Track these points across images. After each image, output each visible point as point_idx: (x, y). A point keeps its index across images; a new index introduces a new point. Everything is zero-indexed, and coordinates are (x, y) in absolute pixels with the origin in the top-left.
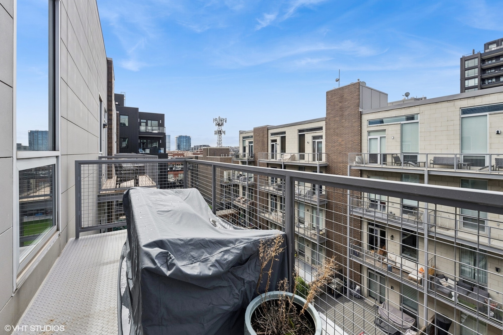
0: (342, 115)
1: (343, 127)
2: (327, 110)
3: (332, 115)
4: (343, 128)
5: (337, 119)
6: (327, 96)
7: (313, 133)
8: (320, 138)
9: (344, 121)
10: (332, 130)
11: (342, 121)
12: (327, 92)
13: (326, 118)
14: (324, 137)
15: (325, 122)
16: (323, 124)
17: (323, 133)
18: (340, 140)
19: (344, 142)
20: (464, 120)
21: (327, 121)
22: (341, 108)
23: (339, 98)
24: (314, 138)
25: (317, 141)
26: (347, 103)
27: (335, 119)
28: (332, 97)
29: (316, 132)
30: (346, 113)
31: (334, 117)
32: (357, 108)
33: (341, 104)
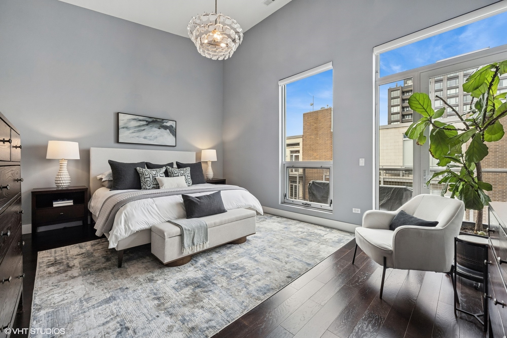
0: (317, 134)
1: (317, 143)
2: (304, 129)
3: (309, 134)
4: (318, 145)
5: (313, 137)
6: (304, 117)
7: (291, 148)
8: (297, 152)
9: (318, 139)
10: (308, 146)
11: (317, 139)
12: (304, 114)
13: (303, 136)
14: (301, 152)
15: (302, 139)
16: (300, 141)
17: (300, 148)
18: (315, 154)
19: (319, 156)
20: (405, 141)
21: (304, 138)
22: (316, 128)
23: (315, 119)
24: (292, 152)
25: (294, 155)
26: (321, 124)
27: (311, 137)
28: (308, 118)
29: (294, 147)
30: (320, 133)
31: (310, 135)
32: (329, 129)
33: (315, 125)
